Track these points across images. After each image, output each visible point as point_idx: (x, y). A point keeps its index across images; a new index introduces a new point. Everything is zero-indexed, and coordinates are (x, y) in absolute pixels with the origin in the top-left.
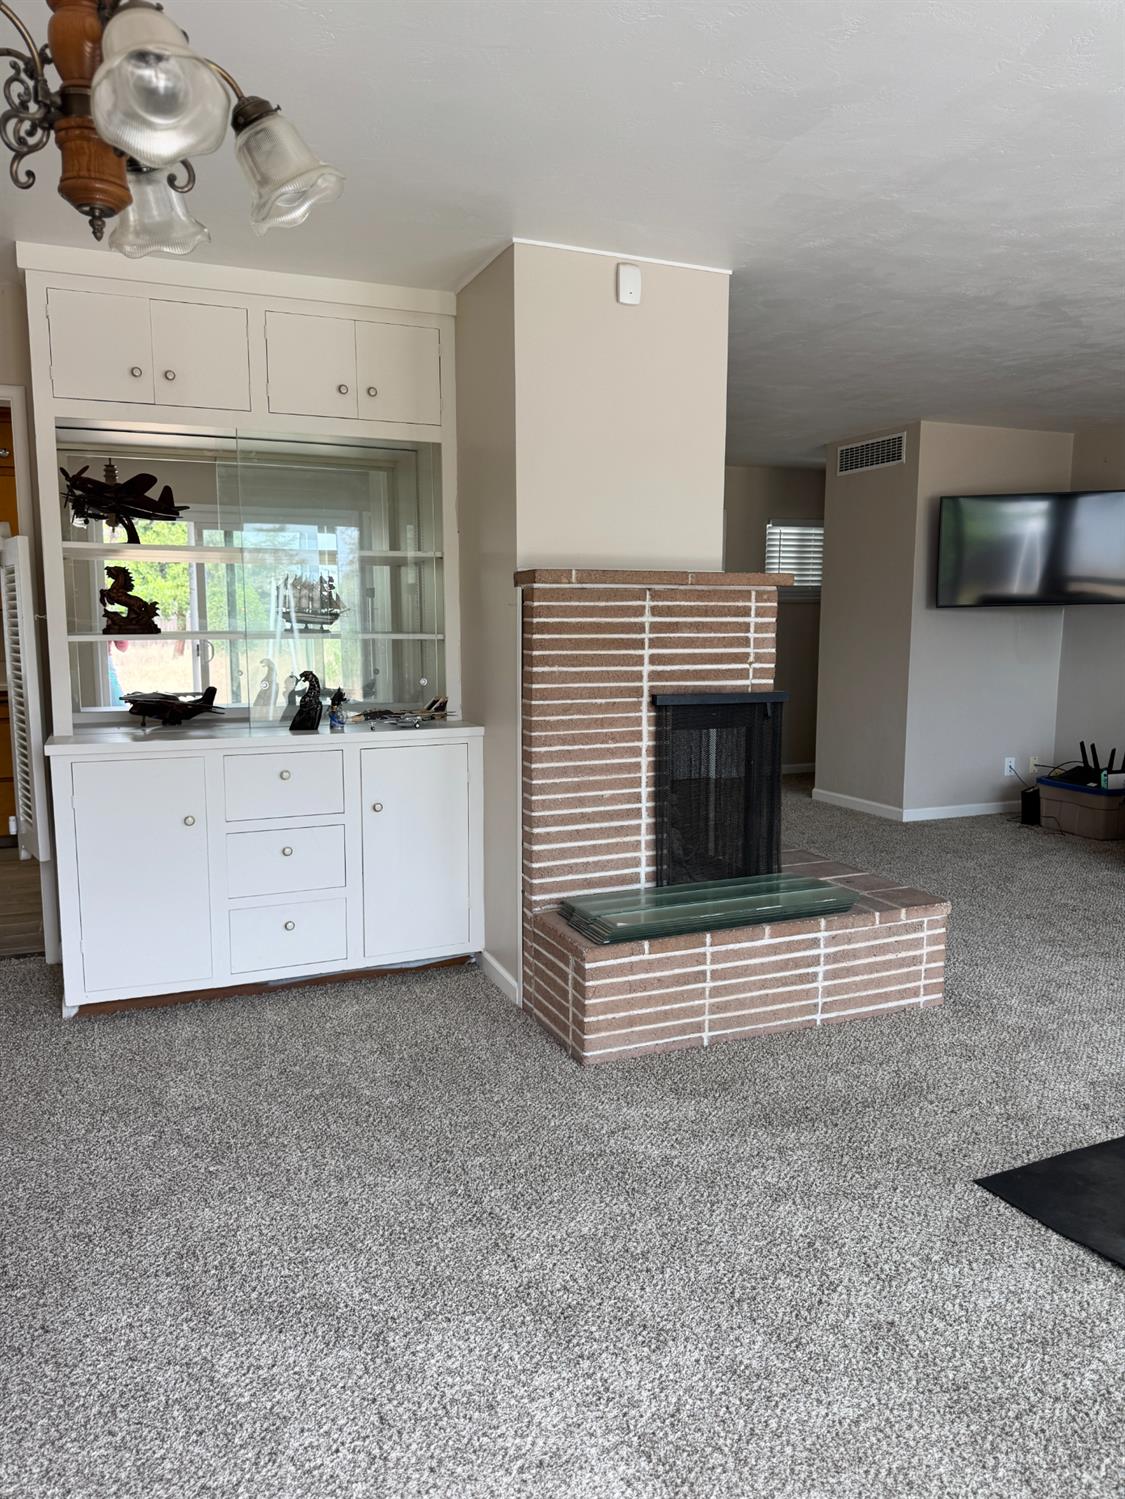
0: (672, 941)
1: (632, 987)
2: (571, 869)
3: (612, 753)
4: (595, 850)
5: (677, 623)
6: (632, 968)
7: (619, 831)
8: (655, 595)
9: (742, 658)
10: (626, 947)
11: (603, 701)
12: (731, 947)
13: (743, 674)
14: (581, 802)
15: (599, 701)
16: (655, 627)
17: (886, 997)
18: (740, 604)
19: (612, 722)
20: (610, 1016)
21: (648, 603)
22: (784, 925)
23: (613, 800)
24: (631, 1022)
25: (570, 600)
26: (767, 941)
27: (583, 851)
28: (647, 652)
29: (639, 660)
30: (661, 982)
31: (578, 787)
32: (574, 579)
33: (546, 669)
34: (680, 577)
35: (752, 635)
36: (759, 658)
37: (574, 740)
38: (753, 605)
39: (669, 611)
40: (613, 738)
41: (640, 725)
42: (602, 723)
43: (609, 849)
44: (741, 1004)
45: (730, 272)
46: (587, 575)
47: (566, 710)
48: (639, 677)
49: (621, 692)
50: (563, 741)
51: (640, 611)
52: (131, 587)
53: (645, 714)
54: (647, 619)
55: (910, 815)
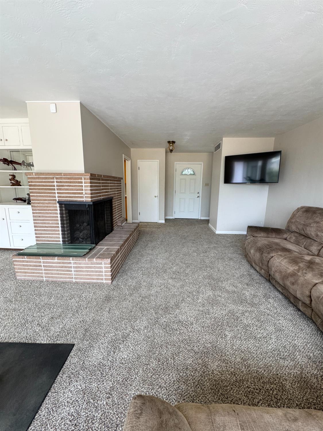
0: (32, 257)
1: (23, 265)
2: (44, 237)
3: (51, 213)
4: (49, 234)
5: (63, 185)
6: (23, 261)
7: (54, 230)
8: (56, 178)
9: (82, 193)
10: (21, 257)
11: (47, 202)
12: (47, 261)
13: (82, 197)
14: (45, 223)
15: (46, 202)
16: (57, 186)
17: (93, 279)
18: (80, 181)
19: (50, 207)
20: (20, 270)
21: (55, 180)
22: (60, 258)
23: (52, 223)
24: (25, 273)
26: (56, 261)
27: (46, 234)
28: (56, 191)
29: (55, 193)
30: (30, 266)
31: (43, 220)
33: (33, 194)
34: (60, 174)
35: (84, 188)
36: (86, 194)
37: (41, 210)
38: (83, 181)
39: (61, 182)
40: (51, 210)
41: (57, 208)
42: (47, 207)
43: (52, 234)
44: (52, 274)
45: (79, 101)
47: (39, 203)
48: (55, 197)
49: (51, 200)
50: (39, 210)
51: (53, 182)
53: (58, 205)
54: (55, 184)
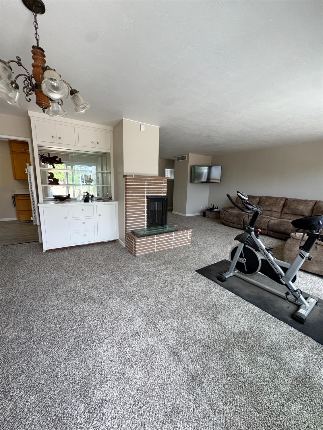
0: (150, 236)
1: (143, 244)
2: (133, 225)
3: (140, 206)
4: (137, 222)
5: (151, 185)
6: (143, 241)
7: (141, 219)
8: (147, 180)
9: (162, 191)
10: (143, 238)
11: (139, 197)
12: (159, 237)
13: (162, 193)
14: (135, 214)
15: (138, 197)
16: (147, 185)
17: (183, 244)
18: (161, 182)
19: (140, 201)
20: (140, 249)
21: (146, 181)
22: (168, 233)
23: (140, 214)
24: (143, 249)
25: (133, 180)
26: (165, 236)
27: (135, 222)
28: (146, 189)
29: (145, 191)
30: (148, 243)
31: (134, 212)
32: (133, 177)
33: (129, 192)
34: (151, 177)
35: (163, 187)
36: (164, 191)
37: (134, 204)
38: (163, 182)
39: (150, 183)
40: (140, 203)
41: (145, 201)
42: (138, 201)
43: (140, 222)
44: (161, 246)
45: (159, 127)
46: (136, 176)
47: (132, 199)
48: (145, 193)
49: (142, 196)
50: (132, 204)
51: (145, 182)
52: (54, 176)
53: (146, 199)
54: (146, 184)
55: (187, 215)
